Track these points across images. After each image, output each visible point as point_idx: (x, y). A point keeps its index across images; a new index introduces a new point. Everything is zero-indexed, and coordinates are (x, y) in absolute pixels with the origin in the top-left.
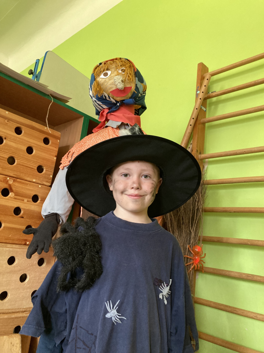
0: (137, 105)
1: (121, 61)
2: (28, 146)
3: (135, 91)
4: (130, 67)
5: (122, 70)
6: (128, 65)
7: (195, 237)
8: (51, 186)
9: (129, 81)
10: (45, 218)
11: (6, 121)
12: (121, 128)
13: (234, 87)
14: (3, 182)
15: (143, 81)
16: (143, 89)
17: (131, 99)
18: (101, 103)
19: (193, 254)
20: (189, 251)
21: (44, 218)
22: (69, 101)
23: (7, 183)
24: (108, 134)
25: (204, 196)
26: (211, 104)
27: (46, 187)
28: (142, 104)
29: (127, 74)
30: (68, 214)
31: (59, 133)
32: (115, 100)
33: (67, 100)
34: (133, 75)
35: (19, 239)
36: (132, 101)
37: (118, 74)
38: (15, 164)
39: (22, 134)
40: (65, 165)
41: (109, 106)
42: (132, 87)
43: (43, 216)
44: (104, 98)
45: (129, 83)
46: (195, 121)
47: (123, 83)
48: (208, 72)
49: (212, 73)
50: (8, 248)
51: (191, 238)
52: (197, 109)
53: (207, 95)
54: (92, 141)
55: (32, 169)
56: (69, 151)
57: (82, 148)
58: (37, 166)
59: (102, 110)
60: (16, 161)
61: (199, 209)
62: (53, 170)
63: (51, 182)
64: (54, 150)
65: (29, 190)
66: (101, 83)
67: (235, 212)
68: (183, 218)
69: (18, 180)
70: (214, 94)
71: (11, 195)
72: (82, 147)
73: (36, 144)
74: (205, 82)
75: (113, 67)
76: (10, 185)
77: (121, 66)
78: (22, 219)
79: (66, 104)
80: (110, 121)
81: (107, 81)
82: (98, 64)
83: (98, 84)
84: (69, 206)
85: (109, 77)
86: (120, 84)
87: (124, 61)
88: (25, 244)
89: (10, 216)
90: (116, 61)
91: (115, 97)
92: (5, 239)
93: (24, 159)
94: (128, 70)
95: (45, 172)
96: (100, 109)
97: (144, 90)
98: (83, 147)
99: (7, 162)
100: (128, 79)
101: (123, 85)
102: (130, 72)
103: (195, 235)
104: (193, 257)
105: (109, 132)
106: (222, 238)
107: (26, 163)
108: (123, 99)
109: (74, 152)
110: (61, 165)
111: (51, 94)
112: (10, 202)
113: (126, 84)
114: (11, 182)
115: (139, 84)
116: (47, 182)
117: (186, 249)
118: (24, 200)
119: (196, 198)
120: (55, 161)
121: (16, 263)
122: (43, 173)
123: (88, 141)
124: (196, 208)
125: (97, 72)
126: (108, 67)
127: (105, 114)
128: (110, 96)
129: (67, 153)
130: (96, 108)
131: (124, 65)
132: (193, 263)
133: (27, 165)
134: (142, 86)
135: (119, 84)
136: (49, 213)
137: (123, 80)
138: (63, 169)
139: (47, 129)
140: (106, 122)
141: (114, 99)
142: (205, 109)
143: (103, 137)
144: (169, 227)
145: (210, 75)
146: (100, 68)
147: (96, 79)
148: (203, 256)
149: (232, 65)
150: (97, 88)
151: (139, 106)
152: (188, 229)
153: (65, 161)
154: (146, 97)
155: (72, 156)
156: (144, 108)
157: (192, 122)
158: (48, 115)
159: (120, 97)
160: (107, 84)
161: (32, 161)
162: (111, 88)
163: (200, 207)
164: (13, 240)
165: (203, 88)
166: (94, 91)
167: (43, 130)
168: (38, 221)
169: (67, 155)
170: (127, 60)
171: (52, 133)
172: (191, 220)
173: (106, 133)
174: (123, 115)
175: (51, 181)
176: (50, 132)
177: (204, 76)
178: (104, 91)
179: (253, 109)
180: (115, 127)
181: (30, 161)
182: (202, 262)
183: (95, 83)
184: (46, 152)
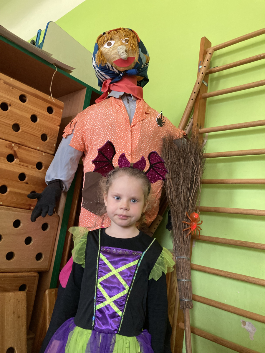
0: (139, 76)
1: (124, 31)
2: (32, 114)
3: (138, 61)
4: (134, 38)
5: (125, 40)
6: (132, 35)
7: (193, 205)
8: (54, 155)
9: (132, 52)
10: (49, 184)
11: (11, 88)
12: (124, 98)
13: (237, 62)
14: (8, 148)
15: (146, 52)
16: (146, 60)
17: (134, 70)
18: (104, 74)
19: (190, 221)
20: (187, 218)
21: (47, 184)
22: (72, 72)
23: (12, 149)
24: (111, 104)
25: (203, 167)
26: (213, 79)
27: (50, 155)
28: (145, 75)
29: (131, 44)
30: (71, 181)
31: (62, 102)
32: (119, 71)
33: (70, 70)
34: (137, 46)
35: (24, 204)
36: (134, 71)
37: (122, 44)
38: (20, 131)
39: (26, 102)
40: (68, 134)
41: (112, 76)
42: (135, 57)
43: (46, 182)
44: (107, 68)
45: (132, 53)
46: (197, 95)
47: (127, 53)
48: (211, 46)
49: (215, 48)
50: (14, 211)
51: (188, 206)
52: (198, 83)
53: (209, 70)
54: (95, 110)
55: (37, 137)
56: (72, 121)
57: (85, 118)
58: (41, 134)
59: (104, 81)
60: (21, 128)
61: (198, 179)
62: (57, 139)
63: (54, 151)
64: (57, 119)
65: (34, 157)
66: (105, 53)
67: (232, 183)
68: (181, 187)
69: (23, 147)
70: (216, 69)
71: (16, 160)
72: (84, 116)
73: (40, 113)
74: (208, 56)
75: (116, 37)
76: (15, 151)
77: (125, 36)
78: (27, 185)
79: (70, 74)
80: (112, 91)
81: (111, 51)
82: (102, 34)
83: (102, 54)
84: (72, 174)
85: (113, 47)
86: (124, 54)
87: (128, 32)
88: (30, 209)
89: (15, 182)
90: (120, 31)
91: (118, 68)
92: (11, 203)
93: (28, 126)
94: (132, 41)
95: (49, 141)
96: (103, 80)
97: (146, 62)
98: (86, 116)
99: (12, 129)
100: (131, 49)
101: (126, 55)
102: (134, 42)
103: (193, 203)
104: (190, 223)
105: (111, 102)
106: (219, 208)
107: (30, 130)
108: (126, 69)
109: (77, 122)
110: (64, 134)
111: (55, 64)
112: (15, 168)
113: (129, 54)
114: (16, 148)
115: (142, 55)
116: (50, 150)
117: (184, 215)
118: (29, 167)
119: (196, 169)
120: (58, 130)
121: (22, 226)
122: (47, 141)
123: (91, 111)
124: (195, 178)
125: (100, 42)
126: (111, 36)
127: (107, 84)
128: (113, 66)
129: (70, 123)
130: (98, 79)
131: (128, 36)
132: (190, 229)
133: (31, 133)
134: (145, 57)
135: (122, 54)
136: (53, 179)
137: (127, 50)
138: (66, 138)
139: (51, 98)
140: (108, 93)
141: (117, 69)
142: (206, 84)
143: (105, 107)
144: (168, 195)
145: (213, 49)
146: (104, 37)
147: (99, 48)
148: (200, 222)
149: (235, 39)
150: (101, 58)
151: (141, 77)
152: (186, 197)
153: (68, 130)
154: (148, 69)
155: (75, 125)
156: (146, 80)
157: (194, 96)
158: (51, 83)
159: (123, 67)
160: (110, 54)
161: (36, 129)
162: (115, 58)
163: (198, 178)
164: (18, 204)
165: (206, 63)
166: (98, 60)
167: (47, 99)
168: (42, 188)
169: (70, 125)
170: (131, 30)
171: (55, 103)
172: (190, 189)
173: (109, 103)
174: (126, 85)
175: (54, 149)
176: (54, 101)
177: (207, 50)
178: (108, 60)
179: (254, 84)
180: (118, 97)
181: (35, 129)
182: (199, 228)
183: (99, 52)
184: (50, 121)
